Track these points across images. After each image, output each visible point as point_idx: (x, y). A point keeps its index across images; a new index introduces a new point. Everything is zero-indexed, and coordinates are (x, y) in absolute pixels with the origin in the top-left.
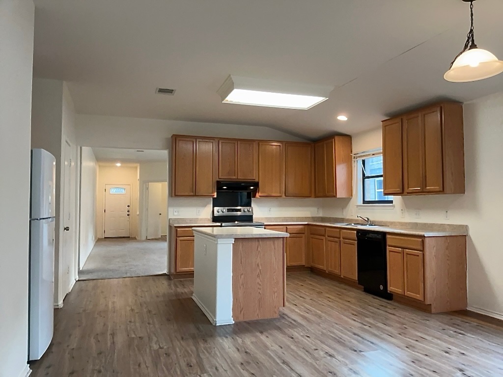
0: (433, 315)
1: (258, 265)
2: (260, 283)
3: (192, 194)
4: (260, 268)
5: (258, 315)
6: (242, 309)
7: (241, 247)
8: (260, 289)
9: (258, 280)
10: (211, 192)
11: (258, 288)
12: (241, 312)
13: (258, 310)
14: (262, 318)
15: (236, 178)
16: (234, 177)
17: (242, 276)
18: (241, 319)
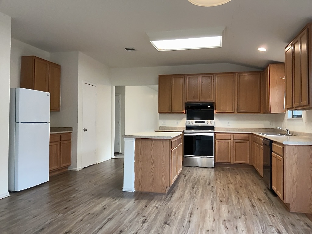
0: (290, 214)
1: (152, 157)
2: (153, 169)
3: (169, 111)
4: (153, 159)
5: (151, 189)
6: (141, 183)
7: (140, 144)
8: (153, 172)
9: (152, 167)
10: (182, 110)
11: (152, 172)
12: (140, 185)
13: (151, 186)
14: (154, 192)
15: (199, 100)
16: (197, 100)
17: (141, 163)
18: (140, 190)
